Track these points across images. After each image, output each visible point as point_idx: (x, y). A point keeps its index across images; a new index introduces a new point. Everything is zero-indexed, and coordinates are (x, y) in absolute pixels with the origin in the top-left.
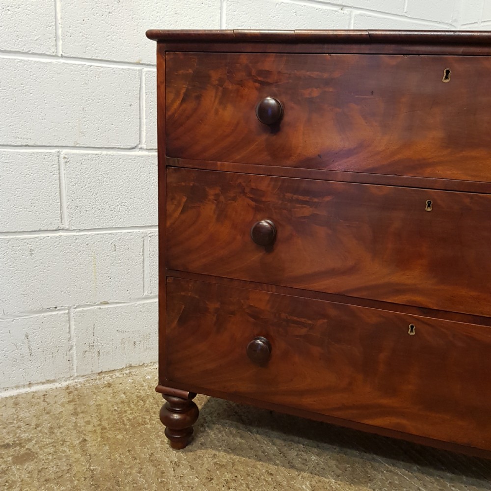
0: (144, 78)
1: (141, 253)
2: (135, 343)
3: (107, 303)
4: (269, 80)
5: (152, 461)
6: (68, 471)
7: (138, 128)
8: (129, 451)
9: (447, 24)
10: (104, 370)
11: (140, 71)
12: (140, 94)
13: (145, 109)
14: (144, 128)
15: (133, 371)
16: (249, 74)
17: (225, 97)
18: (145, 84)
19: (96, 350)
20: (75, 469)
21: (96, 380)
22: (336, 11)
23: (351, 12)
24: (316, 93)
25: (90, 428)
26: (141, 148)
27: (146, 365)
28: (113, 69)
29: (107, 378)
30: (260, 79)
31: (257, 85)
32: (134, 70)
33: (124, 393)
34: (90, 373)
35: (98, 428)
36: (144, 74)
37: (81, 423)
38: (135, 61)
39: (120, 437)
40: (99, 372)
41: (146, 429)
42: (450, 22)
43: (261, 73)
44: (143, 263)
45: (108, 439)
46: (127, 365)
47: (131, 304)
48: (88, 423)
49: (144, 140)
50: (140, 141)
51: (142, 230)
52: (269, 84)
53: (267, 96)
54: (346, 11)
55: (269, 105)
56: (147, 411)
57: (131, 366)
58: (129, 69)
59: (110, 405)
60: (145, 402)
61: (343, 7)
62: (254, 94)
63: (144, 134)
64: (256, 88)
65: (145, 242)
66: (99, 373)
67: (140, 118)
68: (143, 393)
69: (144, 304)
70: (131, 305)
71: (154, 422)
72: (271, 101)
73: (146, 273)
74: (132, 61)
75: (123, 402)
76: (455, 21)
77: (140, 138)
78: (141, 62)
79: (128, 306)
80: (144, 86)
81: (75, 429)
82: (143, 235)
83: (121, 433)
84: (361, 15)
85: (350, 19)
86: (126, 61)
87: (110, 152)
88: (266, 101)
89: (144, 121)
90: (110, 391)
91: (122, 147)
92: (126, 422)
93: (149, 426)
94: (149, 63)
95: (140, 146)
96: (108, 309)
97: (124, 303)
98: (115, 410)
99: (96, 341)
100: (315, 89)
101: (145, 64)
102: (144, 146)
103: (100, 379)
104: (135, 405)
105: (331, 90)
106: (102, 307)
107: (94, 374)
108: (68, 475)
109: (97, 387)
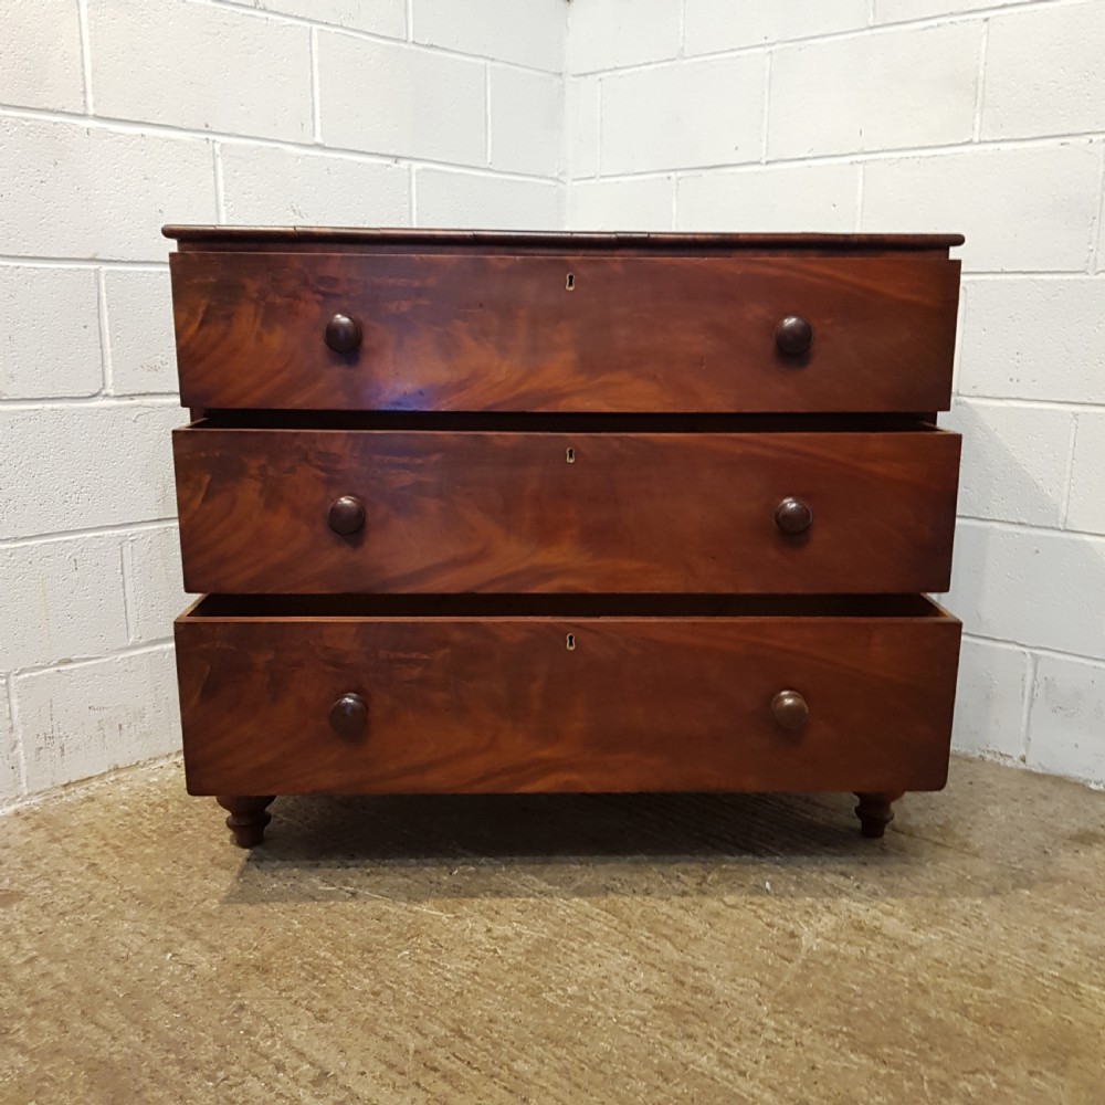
0: (103, 282)
1: (119, 571)
2: (120, 726)
3: (69, 661)
4: (338, 291)
5: (217, 864)
6: (90, 899)
7: (100, 362)
8: (174, 862)
9: (551, 178)
10: (74, 780)
11: (97, 271)
12: (98, 307)
13: (108, 331)
14: (109, 362)
15: (122, 775)
16: (306, 282)
17: (270, 316)
18: (107, 292)
19: (57, 744)
20: (100, 895)
21: (61, 797)
22: (387, 166)
23: (410, 166)
24: (405, 306)
25: (91, 850)
26: (107, 396)
27: (141, 764)
28: (54, 270)
29: (80, 792)
30: (322, 289)
31: (319, 297)
32: (86, 270)
33: (124, 804)
34: (50, 786)
35: (106, 849)
36: (103, 275)
37: (73, 847)
38: (89, 256)
39: (148, 851)
40: (65, 783)
41: (187, 836)
42: (556, 175)
43: (322, 280)
44: (124, 587)
45: (131, 856)
46: (112, 767)
47: (108, 659)
48: (85, 846)
49: (110, 381)
50: (104, 384)
51: (117, 532)
52: (335, 296)
53: (335, 314)
54: (403, 164)
55: (340, 325)
56: (176, 816)
57: (117, 769)
58: (79, 270)
59: (108, 821)
60: (166, 809)
61: (397, 158)
62: (315, 311)
63: (109, 372)
64: (318, 302)
65: (124, 550)
66: (65, 786)
67: (101, 347)
68: (155, 799)
69: (130, 658)
70: (110, 662)
71: (196, 826)
72: (342, 319)
73: (129, 604)
74: (83, 256)
75: (128, 814)
76: (563, 173)
77: (104, 378)
78: (98, 257)
79: (105, 663)
80: (104, 294)
81: (68, 855)
82: (120, 539)
83: (148, 847)
84: (425, 170)
85: (410, 178)
86: (74, 256)
87: (57, 405)
88: (335, 321)
89: (108, 350)
90: (96, 805)
91: (76, 395)
92: (148, 835)
93: (189, 832)
94: (109, 258)
95: (104, 392)
96: (71, 671)
97: (99, 658)
98: (121, 825)
99: (55, 729)
100: (403, 302)
101: (103, 261)
102: (111, 392)
103: (68, 795)
104: (151, 814)
105: (425, 302)
106: (62, 668)
107: (56, 787)
108: (92, 902)
109: (70, 805)
